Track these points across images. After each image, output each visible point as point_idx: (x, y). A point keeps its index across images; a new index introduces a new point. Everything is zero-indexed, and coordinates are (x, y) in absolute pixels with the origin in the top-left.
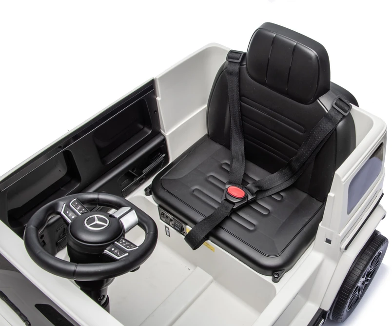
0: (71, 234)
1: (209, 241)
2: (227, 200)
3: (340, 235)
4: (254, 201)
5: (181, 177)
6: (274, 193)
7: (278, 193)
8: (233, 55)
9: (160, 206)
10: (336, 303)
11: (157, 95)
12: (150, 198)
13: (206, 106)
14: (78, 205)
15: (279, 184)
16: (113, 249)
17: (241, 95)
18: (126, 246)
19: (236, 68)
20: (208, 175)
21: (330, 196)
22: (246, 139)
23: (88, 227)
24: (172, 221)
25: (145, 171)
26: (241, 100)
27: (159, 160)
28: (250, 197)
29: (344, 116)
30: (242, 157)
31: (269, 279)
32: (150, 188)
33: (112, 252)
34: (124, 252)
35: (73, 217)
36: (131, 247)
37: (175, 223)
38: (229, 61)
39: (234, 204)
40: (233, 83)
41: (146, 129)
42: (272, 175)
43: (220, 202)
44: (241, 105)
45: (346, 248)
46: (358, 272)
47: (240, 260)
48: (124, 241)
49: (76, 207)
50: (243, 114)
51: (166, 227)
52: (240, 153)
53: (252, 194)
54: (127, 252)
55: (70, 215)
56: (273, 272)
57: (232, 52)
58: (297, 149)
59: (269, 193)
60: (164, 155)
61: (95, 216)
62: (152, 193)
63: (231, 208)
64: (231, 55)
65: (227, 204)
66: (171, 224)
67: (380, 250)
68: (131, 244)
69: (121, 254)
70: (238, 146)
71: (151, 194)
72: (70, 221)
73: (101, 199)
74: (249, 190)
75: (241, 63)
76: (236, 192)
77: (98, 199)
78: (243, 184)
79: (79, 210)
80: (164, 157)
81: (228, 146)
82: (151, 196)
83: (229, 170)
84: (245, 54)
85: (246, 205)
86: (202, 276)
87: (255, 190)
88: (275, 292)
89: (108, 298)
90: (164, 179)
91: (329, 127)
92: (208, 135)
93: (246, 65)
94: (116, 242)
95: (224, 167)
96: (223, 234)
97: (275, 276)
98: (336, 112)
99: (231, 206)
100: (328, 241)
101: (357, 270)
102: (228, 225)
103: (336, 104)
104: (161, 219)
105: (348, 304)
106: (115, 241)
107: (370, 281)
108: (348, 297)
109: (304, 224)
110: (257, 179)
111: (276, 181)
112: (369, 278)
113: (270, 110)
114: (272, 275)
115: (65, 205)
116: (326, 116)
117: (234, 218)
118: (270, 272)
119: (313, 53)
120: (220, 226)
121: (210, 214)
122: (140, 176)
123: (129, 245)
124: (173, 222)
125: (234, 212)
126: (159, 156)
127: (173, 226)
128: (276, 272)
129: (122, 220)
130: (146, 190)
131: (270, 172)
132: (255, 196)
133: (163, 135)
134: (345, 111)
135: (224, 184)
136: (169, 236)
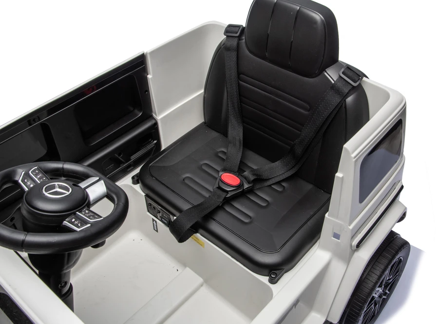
0: (25, 202)
1: (198, 235)
2: (219, 188)
3: (351, 227)
4: (251, 191)
5: (172, 164)
6: (274, 182)
7: (278, 183)
8: (231, 30)
9: (147, 196)
10: (348, 315)
11: (149, 73)
12: (138, 187)
13: (202, 91)
14: (38, 173)
15: (281, 173)
16: (73, 220)
17: (239, 73)
18: (89, 217)
19: (234, 42)
20: (202, 163)
21: (338, 177)
22: (244, 124)
23: (46, 194)
24: (159, 212)
25: (134, 157)
26: (239, 78)
27: (149, 147)
28: (246, 186)
29: (354, 87)
30: (240, 142)
31: (265, 279)
32: (137, 176)
33: (72, 223)
34: (86, 222)
35: (32, 186)
36: (95, 218)
37: (162, 215)
38: (227, 36)
39: (227, 192)
40: (231, 60)
41: (136, 111)
42: (273, 164)
43: (212, 190)
44: (239, 85)
45: (358, 245)
46: (374, 278)
47: (232, 257)
48: (87, 212)
49: (36, 175)
50: (242, 94)
51: (153, 220)
52: (238, 138)
53: (249, 182)
54: (89, 223)
55: (29, 183)
56: (271, 271)
57: (230, 26)
58: (301, 131)
59: (269, 183)
60: (155, 142)
61: (56, 183)
62: (140, 182)
63: (224, 196)
64: (228, 29)
65: (220, 192)
66: (159, 217)
67: (401, 255)
68: (95, 215)
69: (82, 225)
70: (236, 131)
71: (138, 183)
72: (27, 189)
73: (66, 168)
74: (245, 178)
75: (239, 37)
76: (231, 179)
77: (63, 168)
78: (239, 171)
79: (39, 179)
80: (156, 144)
81: (225, 134)
82: (138, 185)
83: (225, 158)
84: (244, 28)
85: (241, 194)
86: (192, 278)
87: (252, 178)
88: (272, 295)
89: (71, 287)
90: (153, 166)
91: (336, 100)
92: (205, 123)
93: (245, 40)
94: (77, 213)
95: (220, 155)
96: (214, 227)
97: (272, 276)
98: (344, 83)
99: (223, 195)
100: (337, 236)
101: (373, 275)
102: (220, 216)
103: (343, 73)
104: (148, 211)
105: (362, 317)
106: (77, 211)
107: (389, 296)
108: (361, 308)
109: (308, 217)
110: (255, 167)
111: (278, 170)
112: (387, 291)
113: (270, 88)
114: (269, 275)
115: (23, 172)
116: (333, 87)
117: (228, 209)
118: (267, 271)
119: (318, 17)
120: (210, 216)
121: (199, 203)
122: (127, 162)
123: (93, 216)
124: (160, 215)
125: (228, 201)
126: (150, 142)
127: (160, 219)
128: (274, 271)
129: (88, 190)
130: (133, 178)
131: (270, 161)
132: (251, 185)
133: (155, 119)
134: (355, 82)
135: (218, 172)
136: (157, 231)
